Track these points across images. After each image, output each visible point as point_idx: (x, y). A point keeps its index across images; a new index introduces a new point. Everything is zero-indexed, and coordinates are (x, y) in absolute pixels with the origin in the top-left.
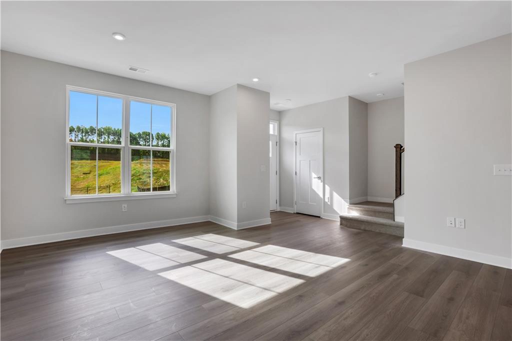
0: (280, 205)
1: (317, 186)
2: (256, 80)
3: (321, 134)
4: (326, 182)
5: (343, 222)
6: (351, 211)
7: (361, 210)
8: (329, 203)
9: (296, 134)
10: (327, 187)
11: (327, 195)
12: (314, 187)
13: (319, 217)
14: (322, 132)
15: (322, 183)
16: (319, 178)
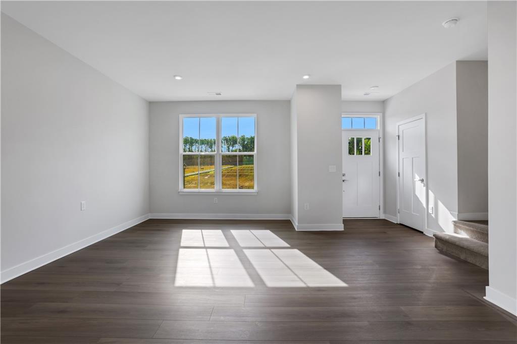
0: (385, 212)
1: (420, 190)
2: (306, 77)
3: (422, 123)
4: (430, 185)
5: (439, 244)
6: (459, 231)
7: (473, 231)
8: (433, 215)
9: (399, 126)
10: (431, 194)
11: (431, 205)
12: (417, 193)
13: (422, 233)
14: (424, 120)
15: (424, 188)
16: (422, 181)
